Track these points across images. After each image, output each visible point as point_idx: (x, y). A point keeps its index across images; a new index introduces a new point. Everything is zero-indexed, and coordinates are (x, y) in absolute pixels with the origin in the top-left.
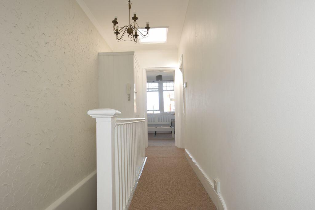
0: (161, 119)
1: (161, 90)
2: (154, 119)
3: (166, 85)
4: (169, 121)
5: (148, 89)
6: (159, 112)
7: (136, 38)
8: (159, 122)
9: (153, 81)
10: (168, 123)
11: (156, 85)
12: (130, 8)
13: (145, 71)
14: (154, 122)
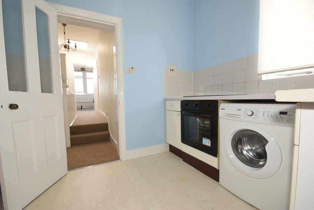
0: (86, 99)
1: (84, 78)
2: (80, 98)
3: (88, 75)
4: (91, 100)
5: (75, 76)
6: (83, 94)
7: (69, 49)
8: (84, 100)
9: (78, 71)
10: (90, 101)
11: (81, 74)
12: (65, 33)
13: (73, 65)
14: (80, 100)
